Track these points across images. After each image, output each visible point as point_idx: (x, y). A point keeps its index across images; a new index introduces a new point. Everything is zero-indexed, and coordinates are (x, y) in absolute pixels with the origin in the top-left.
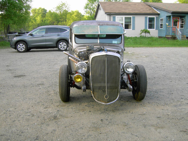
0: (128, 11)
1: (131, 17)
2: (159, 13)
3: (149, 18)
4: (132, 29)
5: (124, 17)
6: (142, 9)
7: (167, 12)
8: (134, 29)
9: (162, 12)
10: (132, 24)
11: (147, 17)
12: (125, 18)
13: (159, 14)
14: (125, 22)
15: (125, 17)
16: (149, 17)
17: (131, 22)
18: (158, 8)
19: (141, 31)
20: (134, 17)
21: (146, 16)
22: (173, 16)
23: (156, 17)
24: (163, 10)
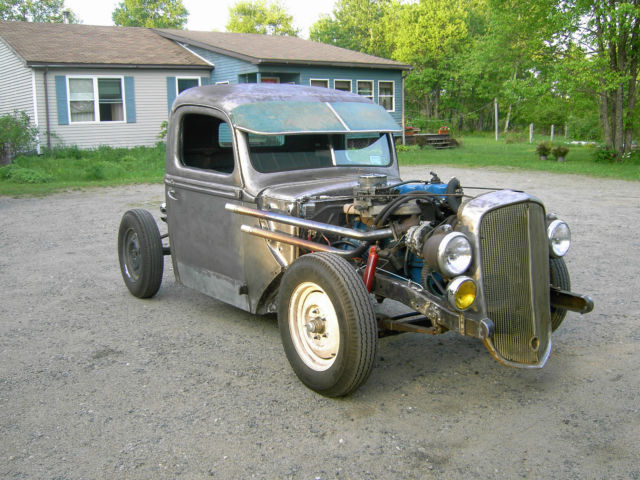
0: (109, 56)
1: (121, 76)
2: (211, 64)
3: (179, 80)
4: (125, 121)
5: (95, 78)
6: (152, 49)
7: (240, 60)
8: (132, 119)
9: (222, 60)
10: (124, 103)
11: (174, 78)
12: (99, 83)
13: (210, 69)
14: (101, 97)
15: (99, 79)
16: (179, 77)
17: (120, 96)
18: (208, 48)
19: (164, 126)
20: (132, 78)
21: (171, 75)
22: (263, 74)
23: (202, 79)
24: (224, 55)
